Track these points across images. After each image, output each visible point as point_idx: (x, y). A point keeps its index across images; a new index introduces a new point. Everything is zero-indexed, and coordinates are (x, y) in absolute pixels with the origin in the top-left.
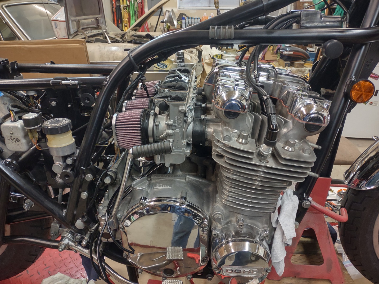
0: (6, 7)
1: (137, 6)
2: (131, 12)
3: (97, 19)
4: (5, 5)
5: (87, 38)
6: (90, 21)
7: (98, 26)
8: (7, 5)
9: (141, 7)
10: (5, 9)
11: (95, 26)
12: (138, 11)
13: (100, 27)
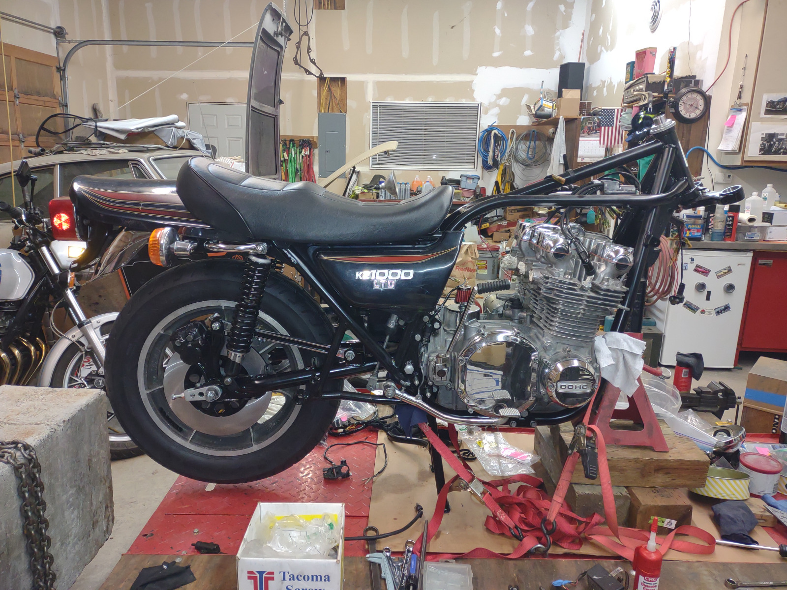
0: (155, 160)
1: (301, 161)
2: (290, 171)
4: (153, 158)
9: (308, 162)
10: (153, 163)
12: (302, 169)
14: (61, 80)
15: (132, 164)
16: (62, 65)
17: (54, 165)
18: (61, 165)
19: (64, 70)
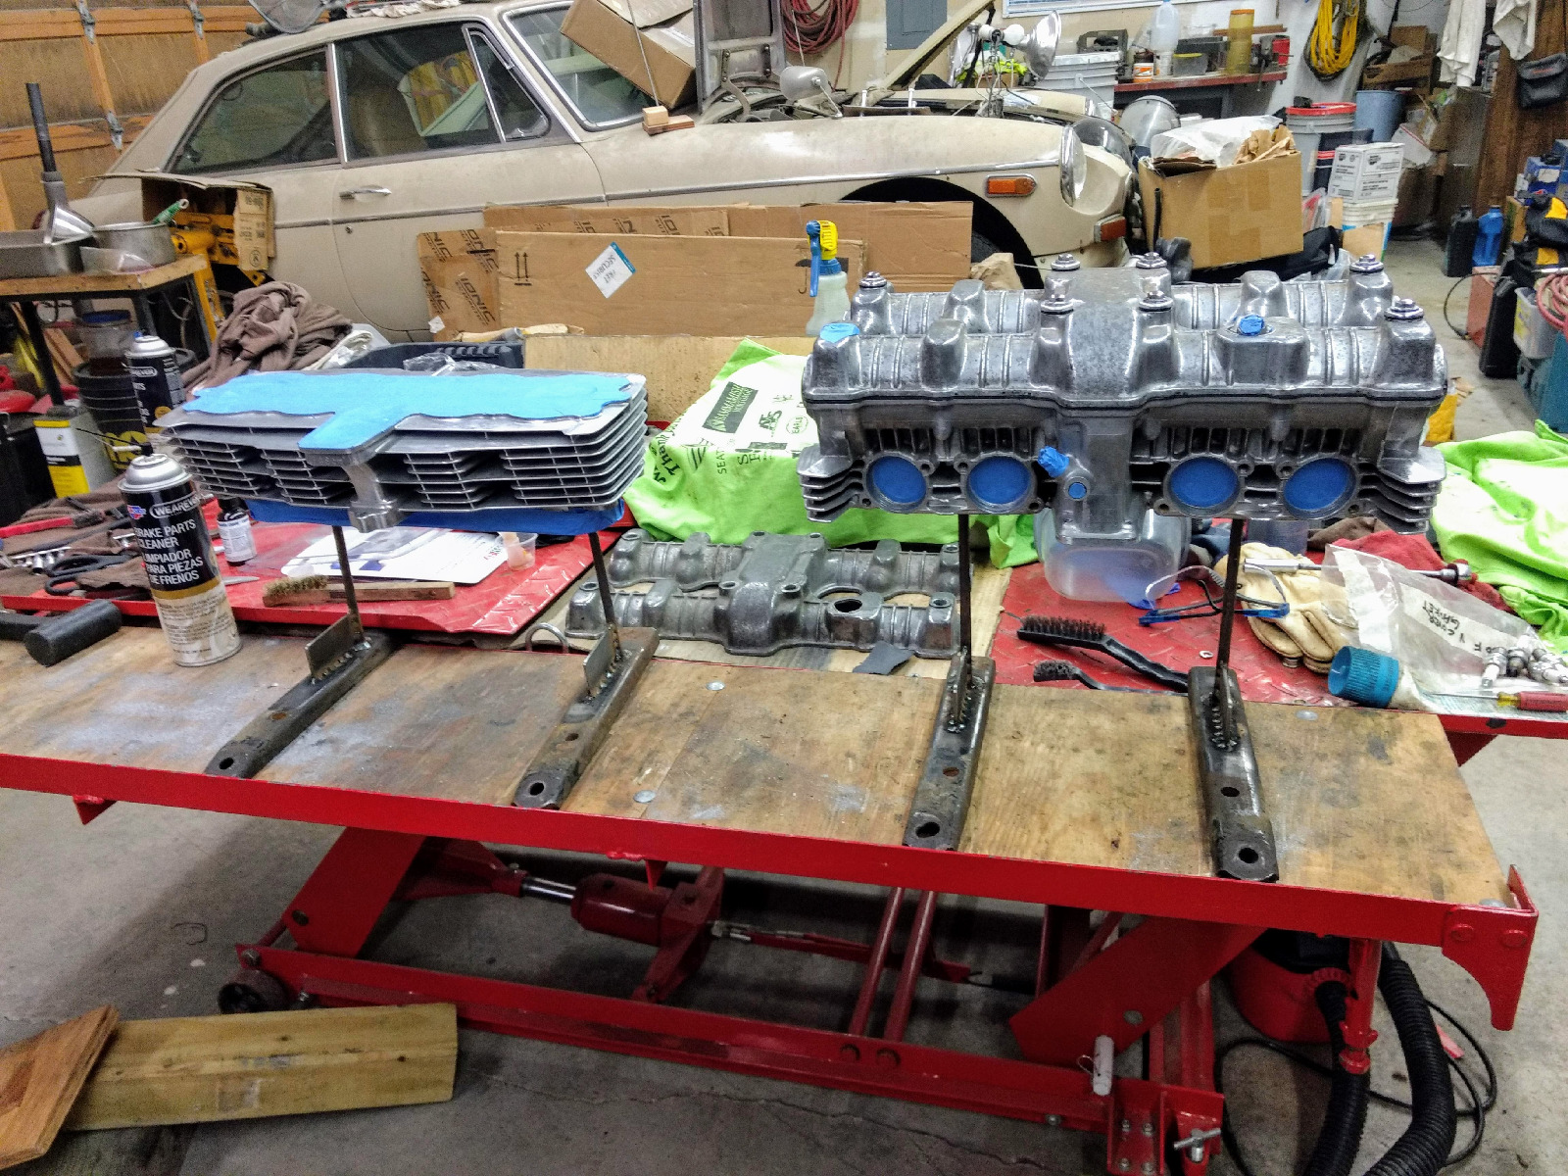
0: (513, 18)
3: (765, 52)
4: (508, 13)
5: (747, 109)
6: (745, 56)
7: (765, 73)
8: (514, 12)
10: (510, 25)
11: (758, 74)
13: (772, 78)
15: (471, 30)
17: (324, 45)
18: (338, 43)
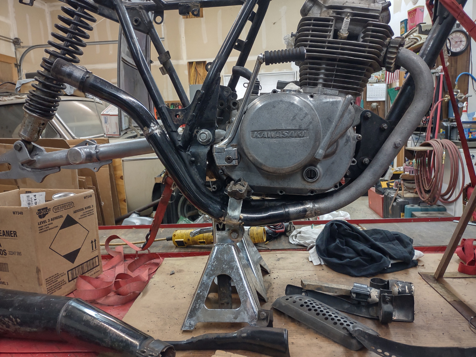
5: (139, 135)
14: (18, 72)
16: (18, 63)
19: (20, 66)
